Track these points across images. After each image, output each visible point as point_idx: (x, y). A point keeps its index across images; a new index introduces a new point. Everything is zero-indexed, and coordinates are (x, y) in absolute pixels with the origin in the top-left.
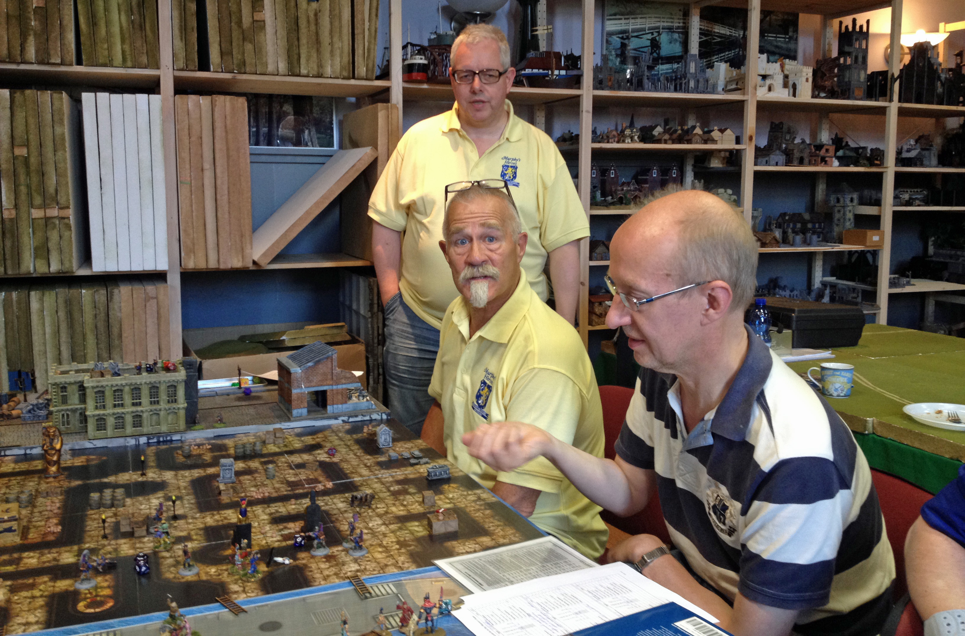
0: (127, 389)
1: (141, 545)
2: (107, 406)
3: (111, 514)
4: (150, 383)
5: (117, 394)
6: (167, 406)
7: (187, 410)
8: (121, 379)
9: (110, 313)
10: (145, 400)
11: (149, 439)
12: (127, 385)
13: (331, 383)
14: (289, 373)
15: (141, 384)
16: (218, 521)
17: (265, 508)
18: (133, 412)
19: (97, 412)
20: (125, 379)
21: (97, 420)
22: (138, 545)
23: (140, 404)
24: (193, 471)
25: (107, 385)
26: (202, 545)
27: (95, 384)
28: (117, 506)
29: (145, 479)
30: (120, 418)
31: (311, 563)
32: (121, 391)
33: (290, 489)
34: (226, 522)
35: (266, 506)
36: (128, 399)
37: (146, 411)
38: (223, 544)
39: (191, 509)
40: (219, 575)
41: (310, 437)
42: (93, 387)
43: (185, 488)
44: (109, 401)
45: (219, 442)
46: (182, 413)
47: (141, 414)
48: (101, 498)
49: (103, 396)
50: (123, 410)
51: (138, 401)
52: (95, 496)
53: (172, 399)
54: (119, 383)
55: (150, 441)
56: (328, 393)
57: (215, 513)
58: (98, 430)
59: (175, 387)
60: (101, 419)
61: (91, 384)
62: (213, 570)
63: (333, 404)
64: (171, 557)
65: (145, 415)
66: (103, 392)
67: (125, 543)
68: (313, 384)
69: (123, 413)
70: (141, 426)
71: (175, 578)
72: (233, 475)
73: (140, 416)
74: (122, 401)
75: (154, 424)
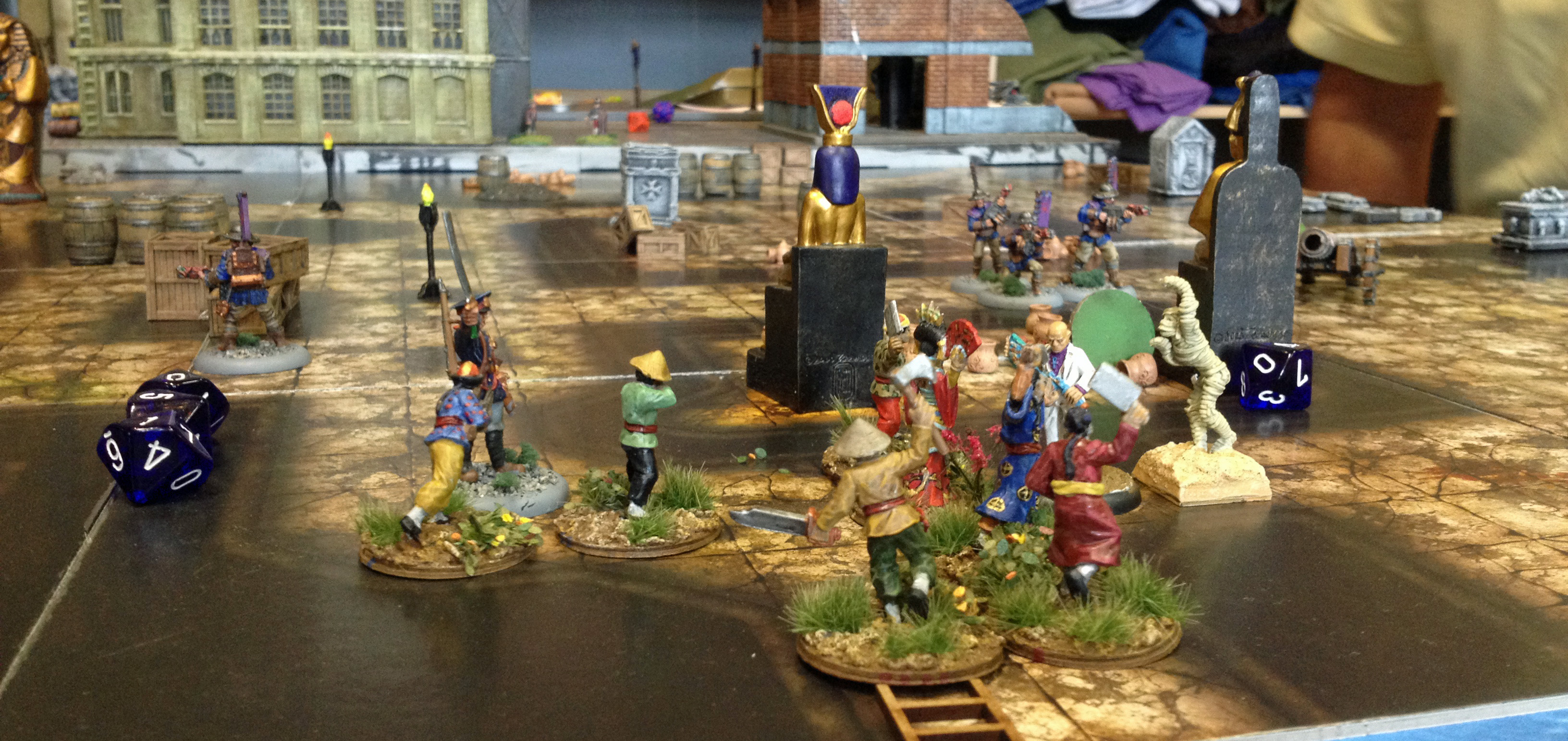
2: (238, 37)
6: (433, 57)
10: (361, 26)
11: (373, 159)
13: (942, 33)
18: (320, 64)
19: (206, 53)
21: (207, 79)
23: (344, 40)
24: (516, 211)
30: (280, 78)
36: (304, 19)
37: (365, 63)
43: (487, 237)
46: (480, 81)
47: (348, 73)
49: (226, 2)
50: (289, 54)
51: (338, 27)
53: (449, 34)
55: (380, 166)
56: (931, 68)
58: (210, 116)
60: (219, 76)
63: (945, 105)
65: (361, 78)
68: (886, 31)
69: (289, 64)
70: (348, 116)
73: (346, 80)
74: (285, 22)
75: (389, 111)
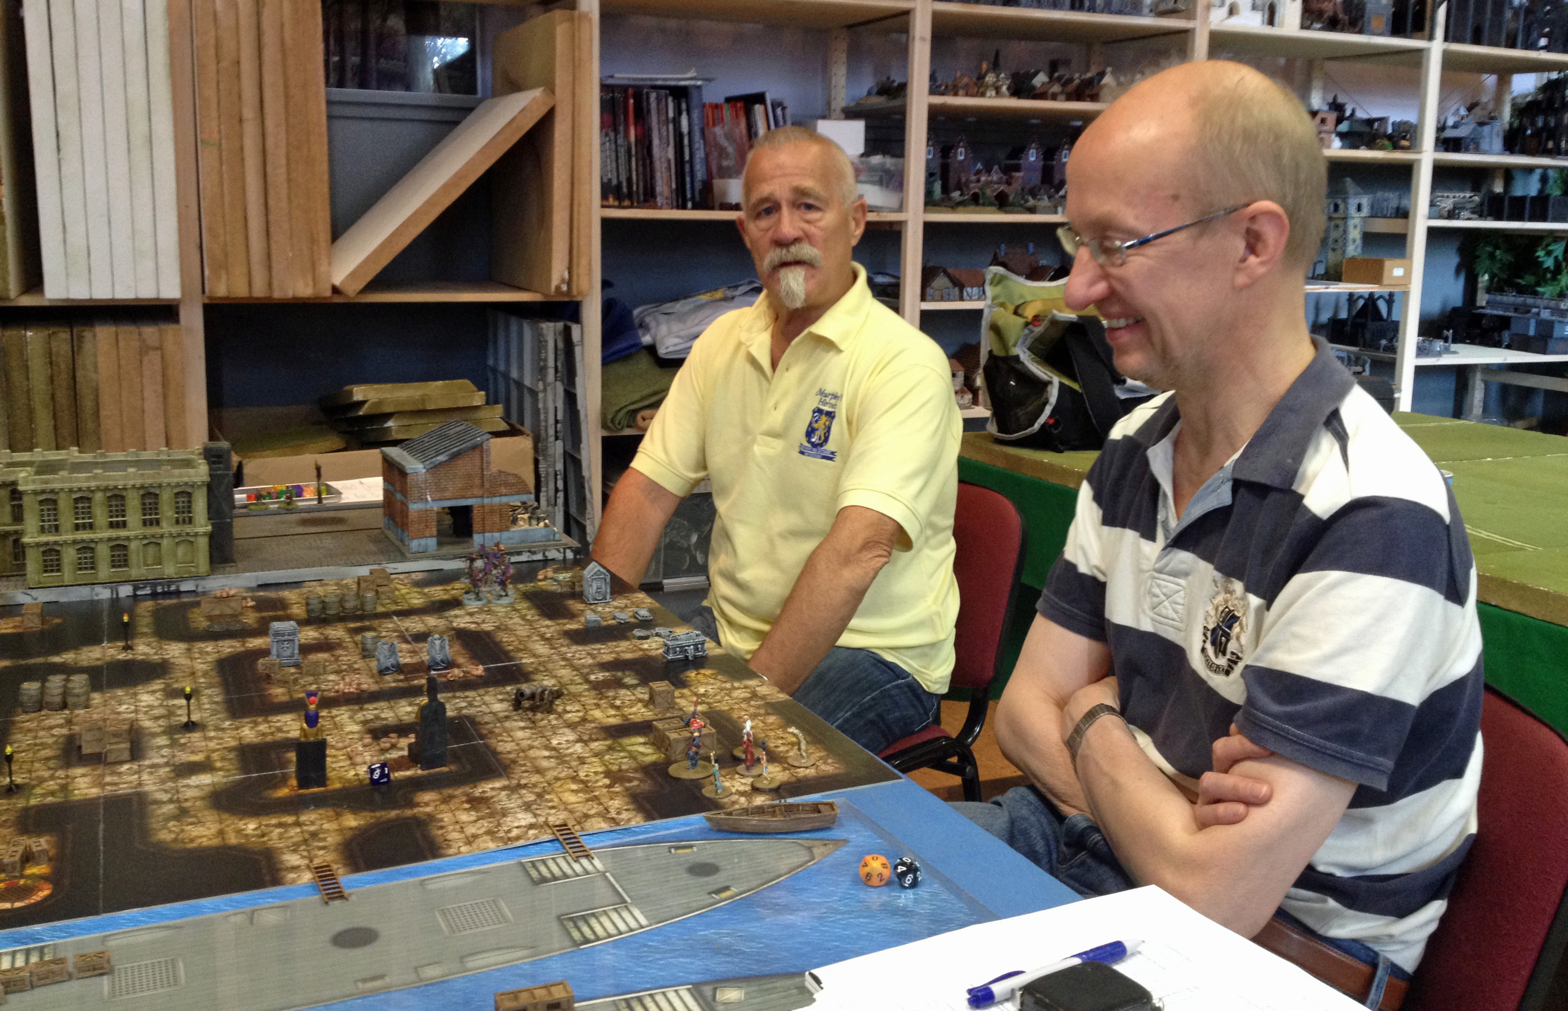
0: (99, 496)
1: (115, 779)
2: (62, 529)
3: (62, 721)
4: (142, 487)
5: (80, 505)
6: (175, 530)
7: (211, 536)
8: (88, 479)
9: (79, 374)
10: (134, 517)
11: (135, 589)
12: (98, 489)
13: (481, 493)
14: (402, 473)
15: (125, 489)
16: (264, 734)
17: (355, 712)
18: (110, 539)
19: (44, 539)
20: (95, 477)
21: (44, 552)
22: (108, 779)
23: (124, 525)
24: (221, 643)
25: (62, 489)
26: (231, 778)
27: (39, 487)
28: (76, 706)
29: (130, 657)
30: (86, 549)
31: (442, 812)
32: (89, 499)
33: (402, 677)
34: (280, 736)
35: (356, 707)
36: (101, 516)
37: (136, 538)
38: (274, 776)
39: (214, 713)
40: (263, 835)
41: (439, 588)
42: (35, 493)
43: (205, 674)
44: (67, 519)
45: (271, 594)
46: (203, 543)
47: (126, 543)
48: (43, 691)
49: (55, 509)
50: (92, 536)
51: (120, 519)
52: (31, 687)
53: (185, 516)
54: (84, 485)
55: (139, 592)
56: (475, 512)
57: (260, 719)
58: (46, 572)
59: (189, 495)
60: (51, 550)
61: (30, 487)
62: (251, 826)
63: (484, 532)
64: (171, 801)
65: (133, 546)
66: (55, 502)
67: (83, 775)
68: (447, 495)
69: (92, 541)
70: (126, 566)
71: (175, 840)
72: (296, 651)
73: (125, 547)
74: (90, 518)
75: (150, 562)
